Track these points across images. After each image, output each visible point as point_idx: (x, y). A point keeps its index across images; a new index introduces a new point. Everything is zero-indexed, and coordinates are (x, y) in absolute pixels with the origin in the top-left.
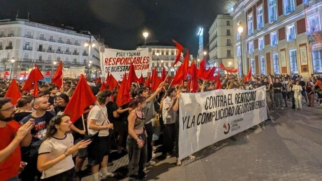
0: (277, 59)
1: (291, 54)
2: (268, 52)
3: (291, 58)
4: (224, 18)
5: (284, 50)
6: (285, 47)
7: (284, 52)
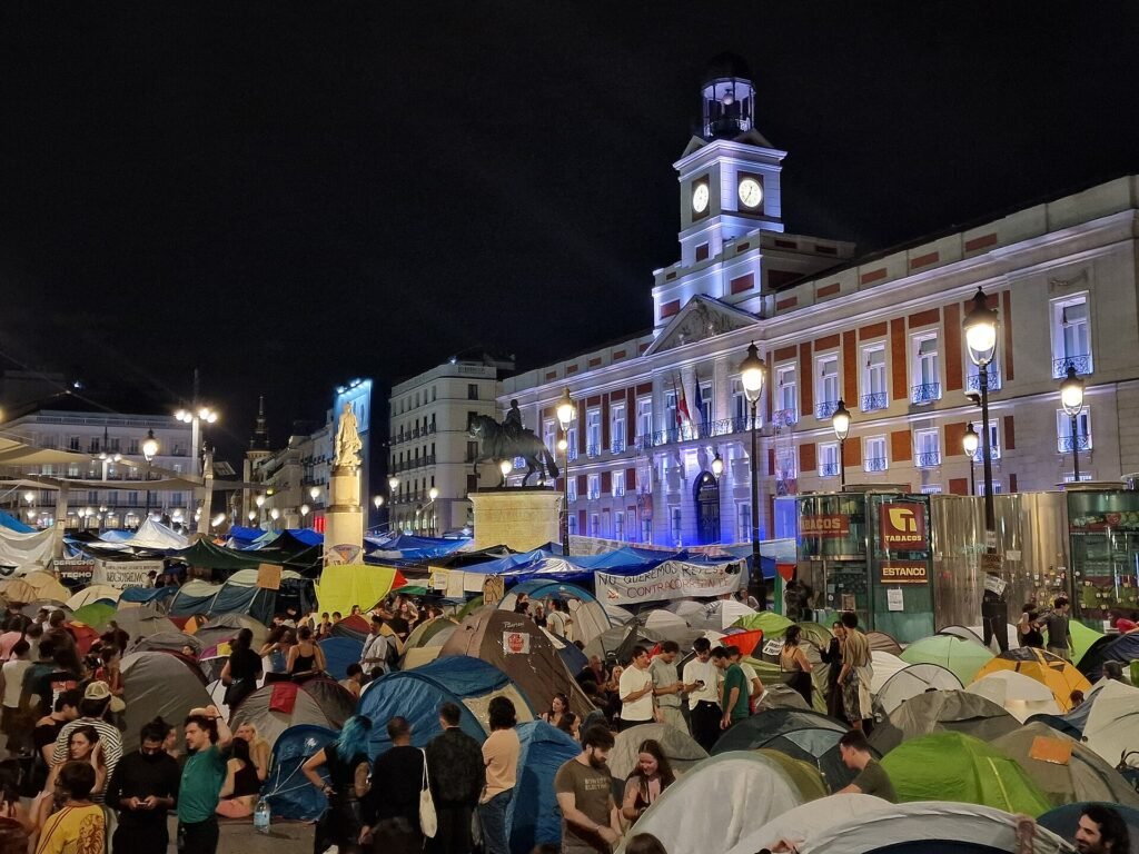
0: (596, 523)
1: (617, 519)
2: (583, 509)
3: (617, 525)
4: (462, 375)
5: (608, 510)
6: (610, 505)
7: (607, 513)
